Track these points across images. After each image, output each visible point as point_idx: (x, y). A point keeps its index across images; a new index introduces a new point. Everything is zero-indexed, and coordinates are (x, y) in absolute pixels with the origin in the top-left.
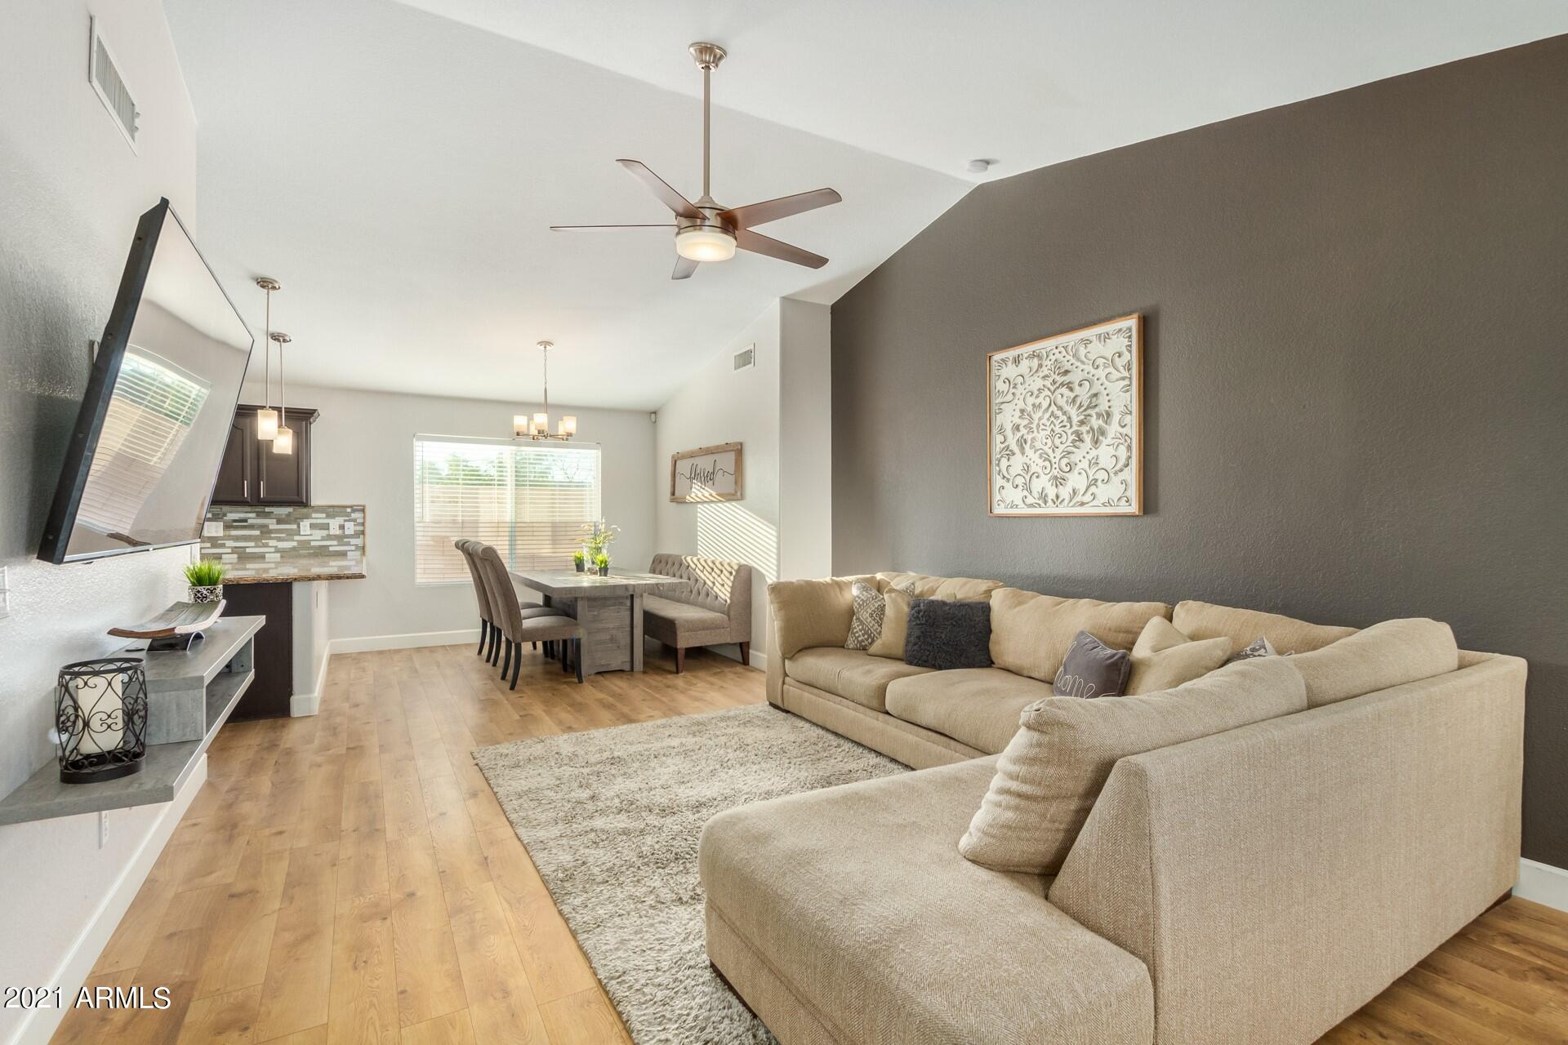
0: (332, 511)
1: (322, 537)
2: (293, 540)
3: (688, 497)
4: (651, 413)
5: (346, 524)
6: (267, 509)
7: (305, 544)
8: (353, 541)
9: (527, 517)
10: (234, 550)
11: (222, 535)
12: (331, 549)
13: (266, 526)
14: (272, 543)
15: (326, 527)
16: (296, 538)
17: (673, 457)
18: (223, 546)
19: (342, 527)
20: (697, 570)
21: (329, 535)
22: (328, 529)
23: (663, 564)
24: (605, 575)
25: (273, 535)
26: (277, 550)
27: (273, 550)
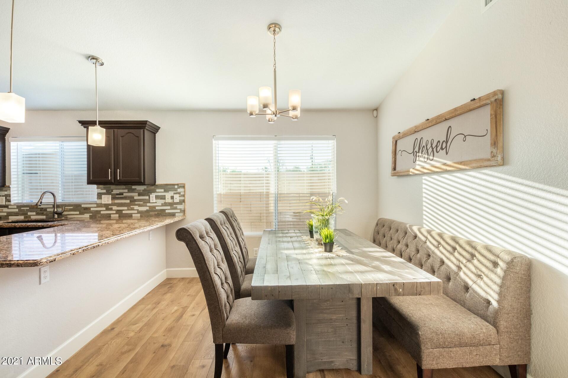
0: (167, 187)
1: (162, 204)
2: (147, 206)
3: (411, 170)
4: (374, 110)
5: (175, 195)
6: (133, 187)
7: (153, 209)
8: (179, 207)
9: (284, 190)
10: (118, 212)
11: (111, 203)
12: (167, 211)
13: (133, 197)
14: (136, 207)
15: (163, 198)
16: (148, 204)
17: (393, 138)
18: (111, 209)
19: (172, 198)
20: (428, 243)
21: (165, 203)
22: (165, 199)
23: (386, 229)
24: (331, 251)
25: (136, 203)
26: (139, 212)
27: (136, 212)
